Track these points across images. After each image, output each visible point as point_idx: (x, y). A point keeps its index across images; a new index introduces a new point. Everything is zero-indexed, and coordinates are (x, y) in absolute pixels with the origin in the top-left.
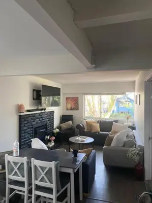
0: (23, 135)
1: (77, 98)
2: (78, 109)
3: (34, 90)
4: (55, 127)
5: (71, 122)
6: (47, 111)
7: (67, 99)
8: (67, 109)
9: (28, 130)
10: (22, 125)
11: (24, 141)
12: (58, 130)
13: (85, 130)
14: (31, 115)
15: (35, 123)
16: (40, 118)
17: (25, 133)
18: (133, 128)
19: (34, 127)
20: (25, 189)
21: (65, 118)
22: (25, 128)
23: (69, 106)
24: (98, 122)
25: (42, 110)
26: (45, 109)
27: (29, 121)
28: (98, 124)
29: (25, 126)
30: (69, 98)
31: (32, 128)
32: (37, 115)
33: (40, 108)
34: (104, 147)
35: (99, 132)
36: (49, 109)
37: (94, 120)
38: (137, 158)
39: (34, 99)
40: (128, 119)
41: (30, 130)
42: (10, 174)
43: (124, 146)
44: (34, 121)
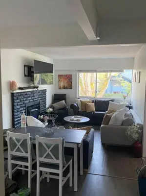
0: (17, 114)
1: (71, 75)
2: (71, 88)
3: (25, 66)
4: (47, 106)
5: (64, 101)
6: (39, 89)
7: (60, 76)
8: (60, 88)
9: (21, 109)
10: (15, 104)
11: (17, 121)
12: (51, 110)
13: (80, 110)
14: (23, 94)
15: (27, 102)
16: (32, 96)
17: (18, 111)
18: (130, 108)
19: (27, 105)
20: (29, 164)
21: (57, 98)
22: (18, 107)
23: (62, 84)
24: (93, 102)
25: (34, 88)
26: (37, 87)
27: (22, 100)
28: (94, 104)
29: (18, 105)
30: (62, 75)
31: (25, 107)
32: (29, 93)
33: (32, 85)
34: (102, 126)
35: (94, 112)
36: (42, 87)
37: (88, 100)
38: (136, 136)
39: (25, 76)
40: (124, 98)
41: (22, 109)
42: (12, 150)
43: (122, 125)
44: (27, 100)
